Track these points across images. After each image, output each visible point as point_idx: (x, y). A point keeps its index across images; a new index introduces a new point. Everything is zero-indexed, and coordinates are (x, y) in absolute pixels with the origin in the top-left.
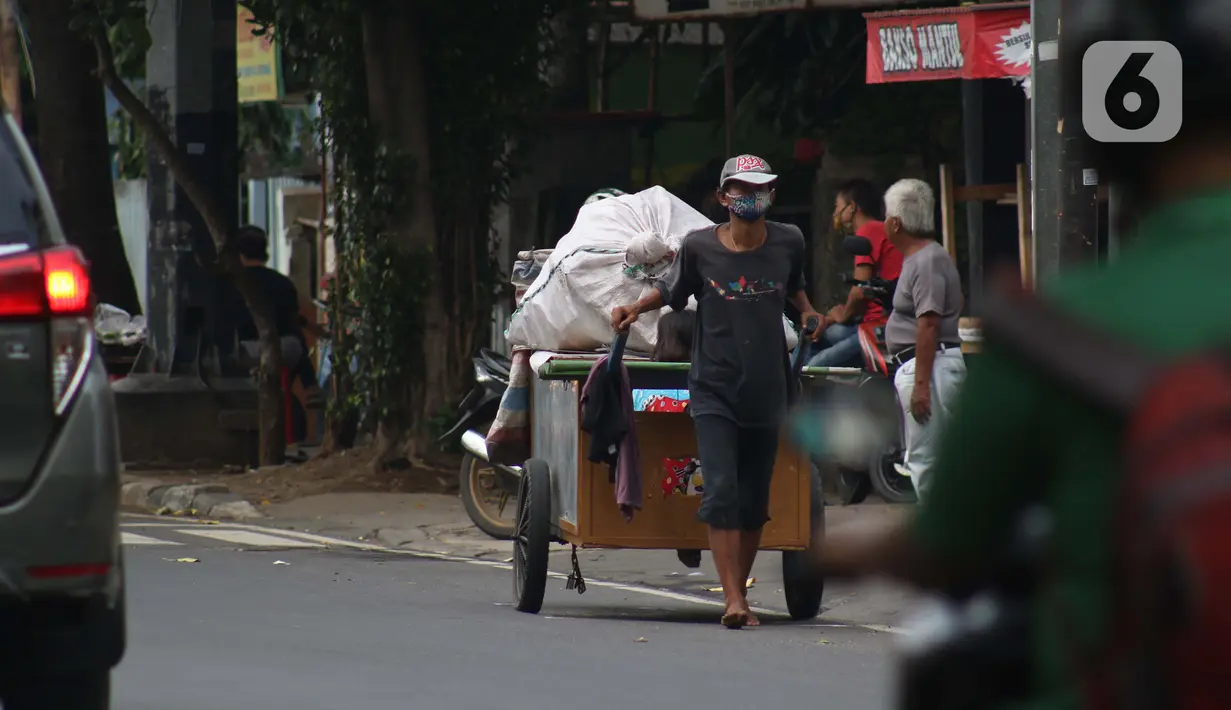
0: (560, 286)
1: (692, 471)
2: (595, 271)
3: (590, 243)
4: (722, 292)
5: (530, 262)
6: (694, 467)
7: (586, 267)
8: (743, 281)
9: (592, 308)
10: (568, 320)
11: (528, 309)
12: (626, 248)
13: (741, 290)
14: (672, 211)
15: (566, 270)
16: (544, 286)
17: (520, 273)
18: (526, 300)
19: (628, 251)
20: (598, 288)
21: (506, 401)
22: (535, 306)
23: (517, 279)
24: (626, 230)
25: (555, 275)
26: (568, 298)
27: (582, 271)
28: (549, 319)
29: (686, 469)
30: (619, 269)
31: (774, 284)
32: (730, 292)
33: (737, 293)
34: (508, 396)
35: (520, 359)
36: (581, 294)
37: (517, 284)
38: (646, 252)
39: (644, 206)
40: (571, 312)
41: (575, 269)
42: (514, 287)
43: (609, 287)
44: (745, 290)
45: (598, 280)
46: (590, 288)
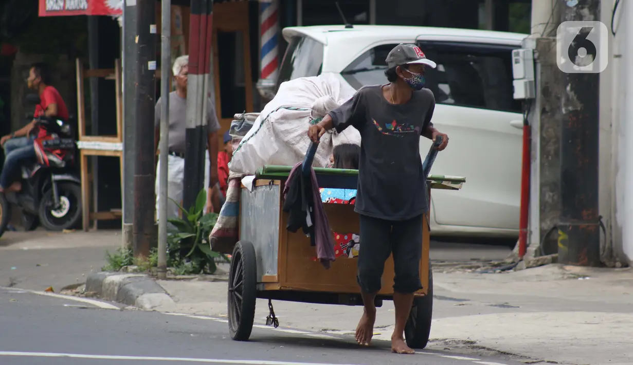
0: (267, 133)
1: (352, 246)
2: (290, 121)
3: (288, 104)
4: (380, 129)
5: (242, 120)
6: (353, 243)
7: (285, 118)
8: (394, 124)
9: (287, 145)
10: (271, 152)
11: (245, 148)
12: (312, 106)
13: (393, 129)
14: (340, 87)
15: (273, 120)
16: (256, 133)
17: (235, 128)
18: (244, 142)
19: (313, 108)
20: (292, 132)
21: (224, 211)
22: (250, 146)
23: (233, 132)
24: (310, 97)
25: (264, 124)
26: (272, 139)
27: (283, 121)
28: (259, 153)
29: (348, 244)
30: (307, 120)
31: (415, 127)
32: (385, 130)
33: (390, 131)
34: (225, 207)
35: (234, 184)
36: (282, 135)
37: (233, 135)
38: (325, 109)
39: (323, 83)
40: (273, 147)
41: (278, 119)
42: (231, 137)
43: (300, 132)
44: (395, 129)
45: (292, 127)
46: (287, 132)
